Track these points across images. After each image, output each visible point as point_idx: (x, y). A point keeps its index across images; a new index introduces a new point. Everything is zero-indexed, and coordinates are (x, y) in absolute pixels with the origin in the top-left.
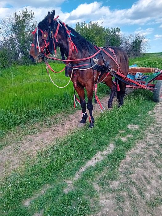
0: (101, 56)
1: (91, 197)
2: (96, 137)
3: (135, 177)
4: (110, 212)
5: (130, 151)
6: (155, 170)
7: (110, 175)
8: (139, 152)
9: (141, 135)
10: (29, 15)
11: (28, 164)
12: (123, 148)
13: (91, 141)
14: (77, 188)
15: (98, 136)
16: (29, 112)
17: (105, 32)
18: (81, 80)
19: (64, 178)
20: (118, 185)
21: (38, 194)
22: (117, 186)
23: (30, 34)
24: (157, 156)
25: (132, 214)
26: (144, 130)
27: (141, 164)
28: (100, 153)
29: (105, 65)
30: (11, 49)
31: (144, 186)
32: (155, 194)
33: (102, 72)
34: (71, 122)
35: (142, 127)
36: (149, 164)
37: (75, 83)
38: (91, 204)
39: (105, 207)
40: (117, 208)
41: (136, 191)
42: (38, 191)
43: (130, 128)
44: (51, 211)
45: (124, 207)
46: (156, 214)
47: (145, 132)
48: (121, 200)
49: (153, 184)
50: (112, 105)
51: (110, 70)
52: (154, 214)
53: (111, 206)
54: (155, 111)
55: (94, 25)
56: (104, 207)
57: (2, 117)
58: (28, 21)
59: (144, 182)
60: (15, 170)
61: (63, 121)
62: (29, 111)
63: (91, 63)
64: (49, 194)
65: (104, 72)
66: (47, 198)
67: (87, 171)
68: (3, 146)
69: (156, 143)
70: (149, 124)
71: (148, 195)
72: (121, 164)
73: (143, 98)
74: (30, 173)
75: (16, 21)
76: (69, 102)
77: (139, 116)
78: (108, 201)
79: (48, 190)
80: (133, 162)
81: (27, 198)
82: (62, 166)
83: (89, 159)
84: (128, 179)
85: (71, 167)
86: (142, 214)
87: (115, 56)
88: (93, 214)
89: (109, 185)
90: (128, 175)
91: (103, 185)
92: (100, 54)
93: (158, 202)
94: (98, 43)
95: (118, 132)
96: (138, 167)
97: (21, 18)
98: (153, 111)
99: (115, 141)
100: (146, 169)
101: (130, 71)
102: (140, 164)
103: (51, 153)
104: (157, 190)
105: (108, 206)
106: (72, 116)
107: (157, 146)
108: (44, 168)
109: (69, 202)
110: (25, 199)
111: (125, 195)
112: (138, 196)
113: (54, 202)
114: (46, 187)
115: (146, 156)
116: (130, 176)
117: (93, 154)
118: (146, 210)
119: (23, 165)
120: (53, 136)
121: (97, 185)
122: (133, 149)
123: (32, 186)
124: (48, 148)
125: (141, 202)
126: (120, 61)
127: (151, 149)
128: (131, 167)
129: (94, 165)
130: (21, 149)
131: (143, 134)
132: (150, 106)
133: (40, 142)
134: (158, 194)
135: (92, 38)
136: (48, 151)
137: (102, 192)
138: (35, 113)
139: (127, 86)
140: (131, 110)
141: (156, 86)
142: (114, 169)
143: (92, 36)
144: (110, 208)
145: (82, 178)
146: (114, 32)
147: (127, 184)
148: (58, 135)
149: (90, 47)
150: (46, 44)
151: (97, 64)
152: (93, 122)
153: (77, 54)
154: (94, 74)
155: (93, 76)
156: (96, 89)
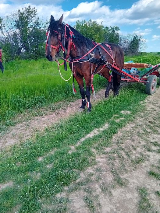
0: (98, 51)
1: (90, 156)
2: (93, 118)
3: (125, 146)
4: (104, 165)
5: (121, 129)
6: (140, 141)
7: (104, 144)
8: (129, 130)
9: (133, 118)
10: (32, 12)
11: (38, 136)
12: (116, 126)
13: (90, 121)
15: (95, 118)
16: (35, 98)
17: (105, 31)
18: (79, 71)
19: (68, 145)
20: (110, 150)
21: (48, 154)
23: (32, 30)
24: (144, 132)
25: (120, 167)
26: (135, 115)
28: (97, 129)
29: (102, 58)
30: (14, 44)
31: (131, 151)
32: (139, 156)
33: (98, 65)
34: (72, 108)
35: (134, 112)
36: (136, 138)
37: (75, 73)
41: (124, 154)
42: (48, 152)
43: (123, 113)
45: (115, 163)
48: (112, 159)
49: (138, 150)
50: (108, 95)
51: (106, 63)
52: (137, 168)
55: (94, 23)
56: (99, 162)
57: (13, 100)
58: (31, 17)
59: (131, 148)
60: (28, 140)
61: (65, 107)
63: (88, 57)
64: (57, 154)
66: (56, 156)
67: (86, 140)
68: (15, 123)
69: (143, 124)
70: (139, 110)
71: (133, 157)
72: (114, 137)
73: (136, 90)
75: (19, 17)
76: (70, 91)
77: (131, 104)
78: (102, 159)
79: (56, 151)
80: (123, 136)
82: (66, 137)
83: (88, 133)
84: (119, 147)
85: (73, 138)
86: (128, 167)
87: (111, 51)
88: (91, 166)
89: (103, 150)
91: (99, 150)
92: (97, 48)
93: (141, 161)
94: (97, 40)
95: (113, 116)
96: (127, 139)
97: (24, 15)
98: (145, 101)
99: (109, 122)
100: (133, 140)
102: (129, 137)
103: (56, 129)
104: (141, 154)
105: (102, 162)
106: (73, 103)
107: (145, 126)
110: (39, 156)
111: (116, 156)
112: (126, 157)
114: (54, 150)
115: (134, 132)
116: (120, 144)
117: (92, 130)
118: (131, 165)
119: (34, 136)
120: (57, 117)
121: (94, 149)
122: (124, 128)
123: (43, 148)
125: (128, 161)
126: (116, 56)
127: (139, 128)
128: (121, 139)
129: (92, 137)
130: (31, 126)
131: (134, 117)
132: (142, 97)
133: (47, 121)
134: (141, 156)
135: (92, 35)
136: (55, 127)
137: (98, 153)
138: (40, 99)
139: (122, 79)
140: (125, 100)
141: (148, 80)
142: (107, 140)
143: (92, 33)
144: (104, 163)
145: (83, 144)
146: (113, 31)
147: (117, 149)
148: (61, 116)
149: (88, 43)
150: (60, 43)
151: (94, 58)
152: (90, 107)
153: (77, 50)
154: (90, 66)
155: (90, 67)
156: (92, 79)
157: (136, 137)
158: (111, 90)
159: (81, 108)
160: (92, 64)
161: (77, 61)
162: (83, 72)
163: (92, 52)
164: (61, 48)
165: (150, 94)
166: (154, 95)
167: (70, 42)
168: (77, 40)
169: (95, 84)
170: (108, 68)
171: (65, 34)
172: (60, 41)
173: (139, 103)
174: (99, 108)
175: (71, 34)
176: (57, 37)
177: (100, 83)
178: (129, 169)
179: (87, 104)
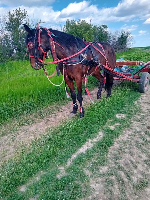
0: (90, 51)
1: (83, 181)
2: (86, 126)
4: (100, 195)
5: (118, 138)
6: (141, 155)
7: (99, 161)
8: (126, 139)
9: (129, 123)
10: (22, 14)
11: (23, 153)
12: (111, 135)
13: (82, 130)
14: (69, 174)
15: (88, 125)
16: (23, 104)
17: (94, 29)
18: (70, 74)
19: (57, 165)
20: (107, 170)
21: (33, 180)
23: (23, 31)
24: (143, 142)
25: (120, 196)
26: (131, 119)
27: (129, 150)
28: (90, 140)
29: (94, 59)
30: (6, 46)
31: (132, 170)
32: (142, 177)
34: (63, 113)
35: (129, 115)
37: (67, 77)
38: (83, 188)
39: (95, 190)
40: (107, 191)
41: (124, 175)
42: (32, 177)
43: (118, 117)
44: (45, 196)
45: (113, 190)
48: (110, 184)
49: (139, 168)
52: (141, 196)
53: (101, 189)
55: (82, 22)
58: (21, 19)
59: (131, 166)
60: (11, 159)
61: (56, 112)
64: (43, 180)
65: (93, 66)
66: (42, 184)
67: (78, 158)
69: (141, 130)
70: (135, 113)
71: (135, 179)
72: (110, 151)
73: (129, 89)
74: (25, 161)
75: (10, 19)
76: (61, 94)
77: (126, 105)
78: (98, 185)
79: (42, 176)
80: (121, 148)
81: (23, 184)
82: (54, 154)
83: (80, 147)
84: (117, 165)
86: (129, 196)
87: (104, 51)
88: (84, 197)
89: (99, 170)
90: (116, 160)
91: (93, 170)
93: (144, 185)
94: (87, 38)
95: (107, 121)
96: (125, 153)
97: (15, 17)
98: (139, 101)
99: (104, 129)
100: (133, 154)
101: (117, 65)
102: (127, 150)
103: (44, 142)
104: (143, 173)
105: (98, 190)
106: (64, 107)
107: (143, 133)
108: (39, 155)
109: (62, 187)
110: (21, 185)
111: (114, 179)
112: (126, 180)
113: (48, 188)
114: (40, 174)
115: (132, 142)
116: (118, 161)
117: (83, 142)
118: (133, 192)
120: (46, 126)
121: (88, 171)
122: (120, 137)
123: (27, 173)
124: (42, 137)
125: (128, 185)
126: (108, 56)
127: (137, 136)
128: (119, 153)
129: (85, 152)
130: (17, 139)
132: (136, 96)
133: (34, 132)
134: (144, 178)
135: (82, 34)
136: (42, 140)
137: (92, 176)
138: (29, 105)
140: (118, 101)
141: (141, 78)
142: (103, 155)
143: (82, 32)
144: (100, 191)
145: (74, 164)
146: (101, 29)
147: (115, 169)
148: (51, 125)
149: (79, 43)
151: (86, 59)
152: (83, 112)
154: (83, 68)
157: (135, 150)
160: (84, 66)
162: (74, 75)
165: (144, 93)
166: (147, 93)
167: (52, 44)
173: (134, 103)
174: (91, 113)
177: (91, 81)
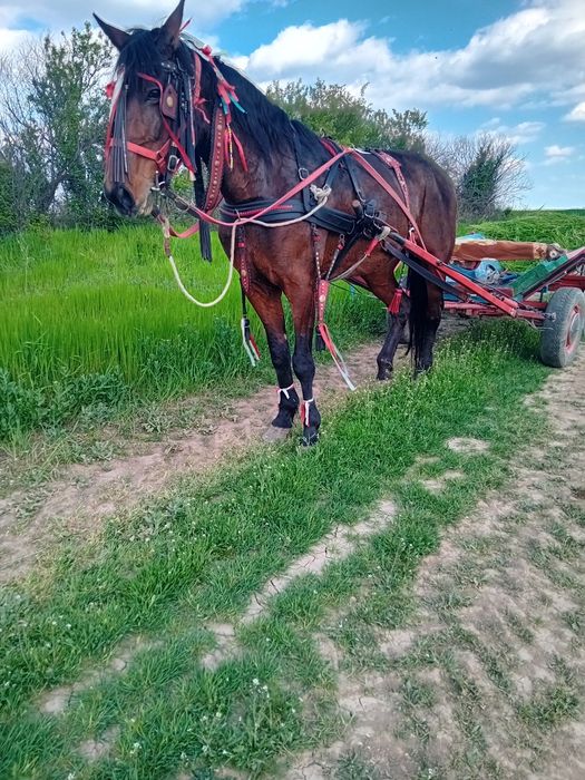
0: (346, 177)
1: (307, 684)
2: (329, 476)
3: (476, 618)
4: (378, 741)
5: (455, 527)
6: (548, 592)
7: (378, 610)
8: (489, 531)
9: (500, 474)
10: (98, 48)
11: (67, 563)
12: (428, 514)
13: (312, 488)
14: (253, 654)
15: (336, 472)
16: (81, 382)
17: (372, 126)
18: (264, 262)
19: (205, 616)
20: (409, 644)
21: (100, 671)
22: (407, 649)
24: (557, 544)
25: (461, 750)
26: (509, 458)
27: (498, 574)
28: (343, 529)
29: (365, 208)
30: (27, 169)
31: (510, 650)
32: (552, 678)
33: (348, 238)
34: (237, 425)
35: (501, 445)
36: (527, 573)
37: (244, 272)
38: (306, 713)
39: (358, 721)
40: (407, 727)
41: (478, 666)
42: (99, 659)
43: (457, 449)
44: (147, 734)
45: (433, 722)
46: (553, 752)
47: (511, 462)
48: (420, 698)
49: (541, 644)
50: (391, 370)
51: (380, 232)
52: (548, 752)
53: (383, 719)
54: (546, 395)
55: (331, 94)
56: (354, 721)
58: (92, 68)
59: (508, 634)
60: (15, 585)
61: (208, 421)
62: (83, 376)
63: (303, 202)
64: (141, 671)
65: (357, 239)
66: (136, 686)
67: (291, 591)
69: (550, 501)
70: (523, 437)
71: (522, 683)
72: (423, 572)
73: (503, 351)
74: (72, 596)
75: (48, 66)
76: (235, 353)
77: (488, 408)
78: (369, 701)
79: (141, 656)
80: (466, 565)
81: (56, 682)
82: (196, 573)
83: (303, 551)
84: (449, 625)
85: (233, 577)
86: (500, 750)
87: (403, 183)
88: (310, 747)
89: (376, 645)
90: (448, 608)
91: (352, 643)
92: (343, 167)
93: (561, 707)
95: (412, 463)
96: (485, 581)
97: (66, 59)
98: (541, 395)
99: (399, 490)
100: (514, 589)
101: (457, 255)
102: (492, 573)
103: (157, 527)
104: (558, 665)
105: (372, 719)
106: (242, 403)
107: (556, 513)
108: (130, 577)
109: (219, 702)
110: (48, 686)
111: (438, 680)
112: (486, 685)
113: (160, 702)
114: (134, 648)
115: (514, 544)
116: (455, 612)
117: (319, 533)
118: (516, 735)
119: (48, 565)
120: (167, 469)
121: (331, 643)
122: (466, 521)
123: (77, 639)
124: (147, 508)
125: (497, 708)
126: (423, 206)
127: (535, 523)
128: (458, 581)
129: (320, 573)
130: (45, 511)
131: (505, 470)
132: (530, 378)
133: (119, 487)
134: (562, 680)
136: (148, 520)
137: (348, 666)
138: (102, 386)
139: (447, 305)
140: (460, 389)
141: (549, 308)
142: (394, 587)
144: (379, 727)
145: (275, 614)
146: (402, 126)
147: (442, 641)
148: (187, 464)
149: (302, 143)
150: (173, 135)
151: (329, 208)
152: (315, 424)
153: (252, 170)
154: (313, 241)
155: (309, 250)
156: (322, 298)
157: (525, 572)
158: (401, 351)
159: (275, 423)
160: (322, 237)
161: (251, 220)
162: (282, 268)
163: (320, 183)
164: (179, 155)
165: (559, 367)
166: (574, 370)
167: (222, 132)
168: (253, 123)
169: (336, 323)
170: (388, 253)
171: (198, 94)
172: (171, 123)
173: (521, 403)
174: (351, 428)
175: (223, 92)
176: (158, 103)
177: (354, 317)
178: (506, 763)
179: (300, 407)
